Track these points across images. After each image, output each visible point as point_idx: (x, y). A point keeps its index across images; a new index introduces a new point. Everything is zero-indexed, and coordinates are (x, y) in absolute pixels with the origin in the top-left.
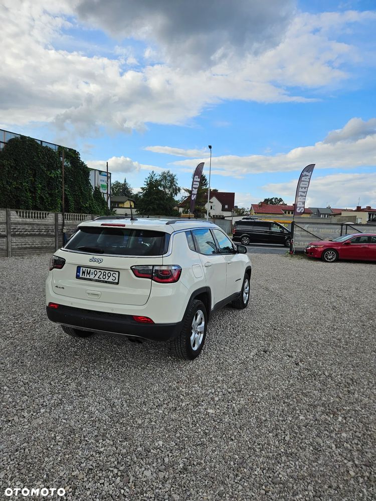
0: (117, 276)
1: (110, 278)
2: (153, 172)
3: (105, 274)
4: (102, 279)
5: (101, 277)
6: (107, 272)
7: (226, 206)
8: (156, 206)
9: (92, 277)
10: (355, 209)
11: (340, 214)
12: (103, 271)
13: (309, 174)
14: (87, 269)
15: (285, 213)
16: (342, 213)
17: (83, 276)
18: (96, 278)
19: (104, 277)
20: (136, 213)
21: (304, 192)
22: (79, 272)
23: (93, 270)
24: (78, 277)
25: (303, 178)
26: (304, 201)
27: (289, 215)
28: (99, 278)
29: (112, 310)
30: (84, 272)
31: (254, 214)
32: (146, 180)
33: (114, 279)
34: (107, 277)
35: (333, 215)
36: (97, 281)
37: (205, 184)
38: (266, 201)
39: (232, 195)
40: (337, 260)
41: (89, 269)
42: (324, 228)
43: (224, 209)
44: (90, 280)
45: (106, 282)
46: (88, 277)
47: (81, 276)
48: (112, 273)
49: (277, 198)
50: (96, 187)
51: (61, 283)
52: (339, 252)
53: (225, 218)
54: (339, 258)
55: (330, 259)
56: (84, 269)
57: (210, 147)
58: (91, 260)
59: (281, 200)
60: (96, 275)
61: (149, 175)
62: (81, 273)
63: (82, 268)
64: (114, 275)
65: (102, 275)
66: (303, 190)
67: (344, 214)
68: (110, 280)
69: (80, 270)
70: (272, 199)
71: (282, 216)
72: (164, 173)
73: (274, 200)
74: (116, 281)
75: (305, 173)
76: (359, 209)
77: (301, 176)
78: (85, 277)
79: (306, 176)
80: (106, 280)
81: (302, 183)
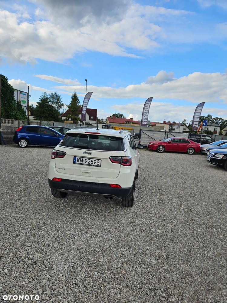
0: (100, 162)
1: (95, 163)
2: (45, 92)
3: (92, 161)
4: (91, 164)
5: (90, 162)
6: (94, 160)
7: (92, 117)
8: (47, 115)
9: (84, 162)
10: (162, 122)
11: (155, 125)
12: (91, 160)
13: (149, 103)
14: (80, 158)
15: (126, 123)
16: (156, 124)
17: (78, 162)
18: (87, 163)
19: (92, 163)
20: (33, 119)
21: (147, 113)
22: (75, 160)
23: (84, 159)
24: (74, 163)
26: (146, 118)
27: (130, 125)
28: (88, 163)
29: (98, 181)
30: (78, 160)
31: (108, 123)
32: (41, 98)
33: (98, 164)
35: (151, 125)
36: (87, 165)
37: (78, 103)
38: (114, 115)
39: (96, 110)
40: (164, 152)
41: (82, 159)
42: (156, 134)
43: (90, 119)
44: (83, 164)
45: (93, 166)
46: (81, 162)
47: (76, 162)
48: (97, 160)
49: (120, 114)
50: (18, 102)
51: (62, 166)
52: (165, 147)
53: (92, 125)
54: (165, 150)
55: (161, 151)
56: (78, 158)
57: (86, 80)
58: (84, 153)
59: (122, 115)
60: (86, 162)
61: (42, 94)
62: (76, 160)
63: (77, 158)
64: (98, 162)
65: (91, 161)
66: (146, 112)
67: (157, 125)
70: (117, 114)
71: (124, 125)
72: (53, 94)
73: (118, 115)
74: (100, 165)
75: (148, 102)
76: (164, 123)
77: (145, 104)
78: (79, 163)
79: (148, 104)
80: (93, 164)
81: (146, 107)
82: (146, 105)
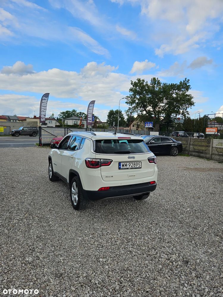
0: (140, 164)
3: (135, 164)
4: (134, 167)
6: (136, 163)
9: (128, 167)
10: (33, 117)
11: (26, 120)
12: (133, 163)
13: (47, 99)
17: (123, 168)
18: (130, 167)
21: (45, 109)
22: (121, 166)
23: (128, 163)
24: (120, 168)
25: (43, 100)
26: (45, 114)
28: (132, 167)
30: (123, 165)
33: (139, 166)
34: (136, 166)
35: (21, 120)
36: (131, 168)
41: (126, 163)
44: (128, 169)
45: (136, 168)
46: (126, 167)
47: (122, 167)
48: (138, 163)
56: (123, 163)
58: (129, 158)
60: (130, 165)
64: (139, 164)
65: (133, 165)
66: (44, 108)
68: (138, 167)
69: (120, 164)
74: (140, 167)
75: (44, 98)
77: (42, 99)
78: (124, 167)
79: (44, 99)
80: (136, 167)
81: (43, 103)
82: (43, 101)
